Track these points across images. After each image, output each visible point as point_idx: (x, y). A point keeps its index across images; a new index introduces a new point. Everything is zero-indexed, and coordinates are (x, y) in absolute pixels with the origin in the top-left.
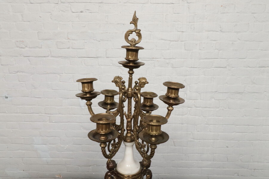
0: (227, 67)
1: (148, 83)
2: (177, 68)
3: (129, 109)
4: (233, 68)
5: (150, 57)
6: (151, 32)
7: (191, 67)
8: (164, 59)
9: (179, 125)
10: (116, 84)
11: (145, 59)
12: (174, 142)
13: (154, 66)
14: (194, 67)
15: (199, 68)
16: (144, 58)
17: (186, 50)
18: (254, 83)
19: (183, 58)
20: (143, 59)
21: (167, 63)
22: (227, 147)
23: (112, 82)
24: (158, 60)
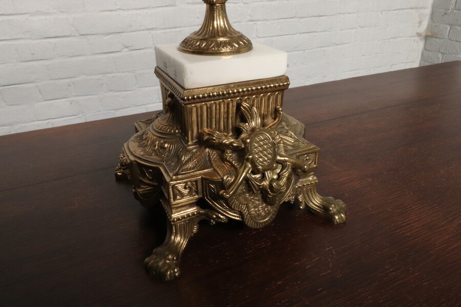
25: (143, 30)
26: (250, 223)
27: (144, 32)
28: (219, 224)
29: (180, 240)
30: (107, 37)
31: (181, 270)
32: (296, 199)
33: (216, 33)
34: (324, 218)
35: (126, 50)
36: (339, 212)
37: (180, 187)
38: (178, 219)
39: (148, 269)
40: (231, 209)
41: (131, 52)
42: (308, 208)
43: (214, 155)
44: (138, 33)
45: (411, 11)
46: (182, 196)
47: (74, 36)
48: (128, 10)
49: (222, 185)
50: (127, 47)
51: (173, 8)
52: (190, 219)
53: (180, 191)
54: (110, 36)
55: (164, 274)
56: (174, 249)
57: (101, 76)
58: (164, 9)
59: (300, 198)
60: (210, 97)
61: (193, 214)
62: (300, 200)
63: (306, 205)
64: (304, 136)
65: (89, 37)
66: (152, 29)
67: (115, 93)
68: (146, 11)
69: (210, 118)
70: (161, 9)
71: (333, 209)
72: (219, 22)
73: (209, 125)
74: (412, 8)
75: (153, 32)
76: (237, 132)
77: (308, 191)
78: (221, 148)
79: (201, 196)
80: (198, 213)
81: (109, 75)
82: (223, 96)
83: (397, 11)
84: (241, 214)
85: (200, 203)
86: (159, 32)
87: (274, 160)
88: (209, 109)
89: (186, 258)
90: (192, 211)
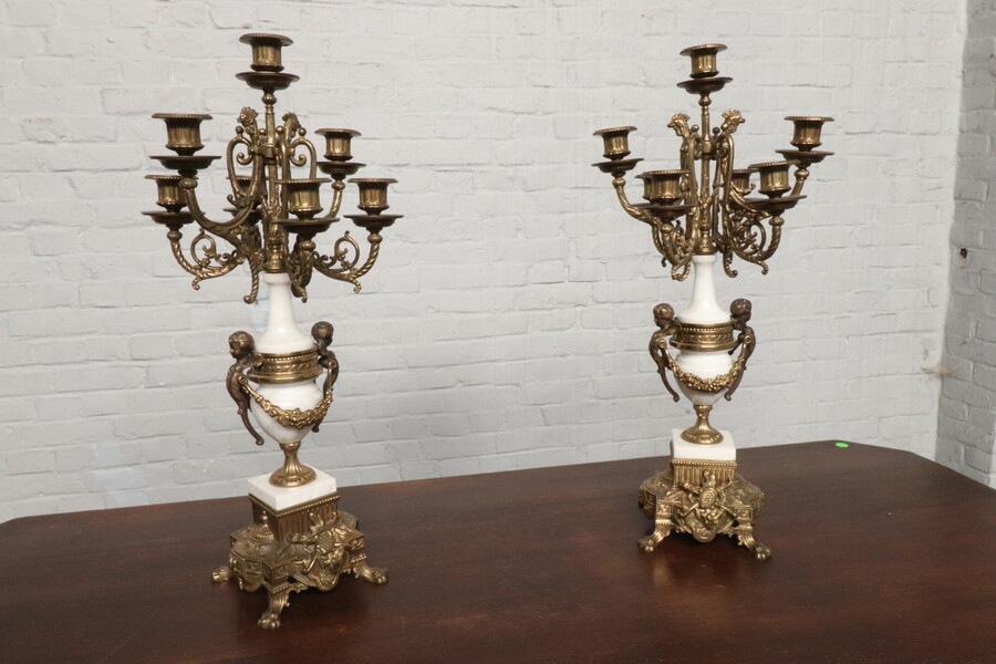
1: (743, 121)
3: (705, 182)
10: (676, 130)
23: (669, 126)
26: (696, 537)
28: (680, 534)
29: (659, 536)
31: (653, 550)
33: (702, 433)
34: (749, 552)
36: (761, 553)
37: (662, 506)
38: (660, 524)
39: (639, 544)
40: (687, 526)
42: (743, 545)
43: (685, 495)
46: (663, 512)
49: (682, 510)
52: (666, 526)
53: (662, 509)
55: (646, 548)
56: (655, 541)
59: (740, 537)
60: (686, 465)
69: (686, 475)
71: (759, 549)
72: (704, 427)
73: (686, 479)
76: (701, 486)
77: (745, 533)
78: (687, 491)
79: (672, 514)
80: (671, 524)
82: (697, 466)
84: (692, 530)
85: (672, 518)
87: (713, 504)
88: (686, 471)
89: (659, 547)
90: (667, 521)
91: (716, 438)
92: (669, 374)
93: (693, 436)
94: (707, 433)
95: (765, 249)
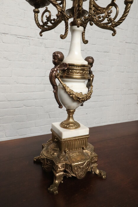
0: (85, 50)
2: (49, 48)
4: (89, 52)
5: (26, 35)
6: (24, 10)
7: (60, 48)
8: (38, 38)
9: (52, 99)
11: (21, 37)
12: (49, 115)
13: (29, 45)
14: (62, 49)
15: (66, 49)
16: (19, 35)
17: (55, 32)
18: (101, 64)
19: (54, 40)
20: (19, 37)
21: (41, 43)
22: (87, 114)
24: (32, 38)
25: (32, 99)
27: (32, 100)
28: (69, 177)
30: (18, 102)
31: (58, 192)
32: (92, 170)
35: (24, 106)
36: (104, 175)
37: (59, 166)
38: (58, 176)
40: (73, 173)
41: (27, 107)
44: (30, 100)
45: (134, 95)
46: (60, 169)
47: (6, 101)
48: (27, 92)
50: (25, 105)
51: (44, 92)
53: (59, 167)
54: (19, 101)
55: (54, 193)
57: (14, 116)
58: (41, 92)
61: (62, 174)
62: (93, 171)
63: (94, 172)
64: (94, 151)
65: (11, 101)
66: (35, 99)
67: (18, 123)
68: (33, 93)
70: (39, 92)
71: (102, 174)
74: (134, 94)
75: (35, 100)
79: (65, 169)
80: (63, 174)
81: (17, 116)
83: (129, 95)
84: (76, 174)
86: (37, 100)
90: (62, 173)
91: (77, 126)
92: (61, 92)
93: (66, 125)
94: (72, 123)
95: (116, 20)
